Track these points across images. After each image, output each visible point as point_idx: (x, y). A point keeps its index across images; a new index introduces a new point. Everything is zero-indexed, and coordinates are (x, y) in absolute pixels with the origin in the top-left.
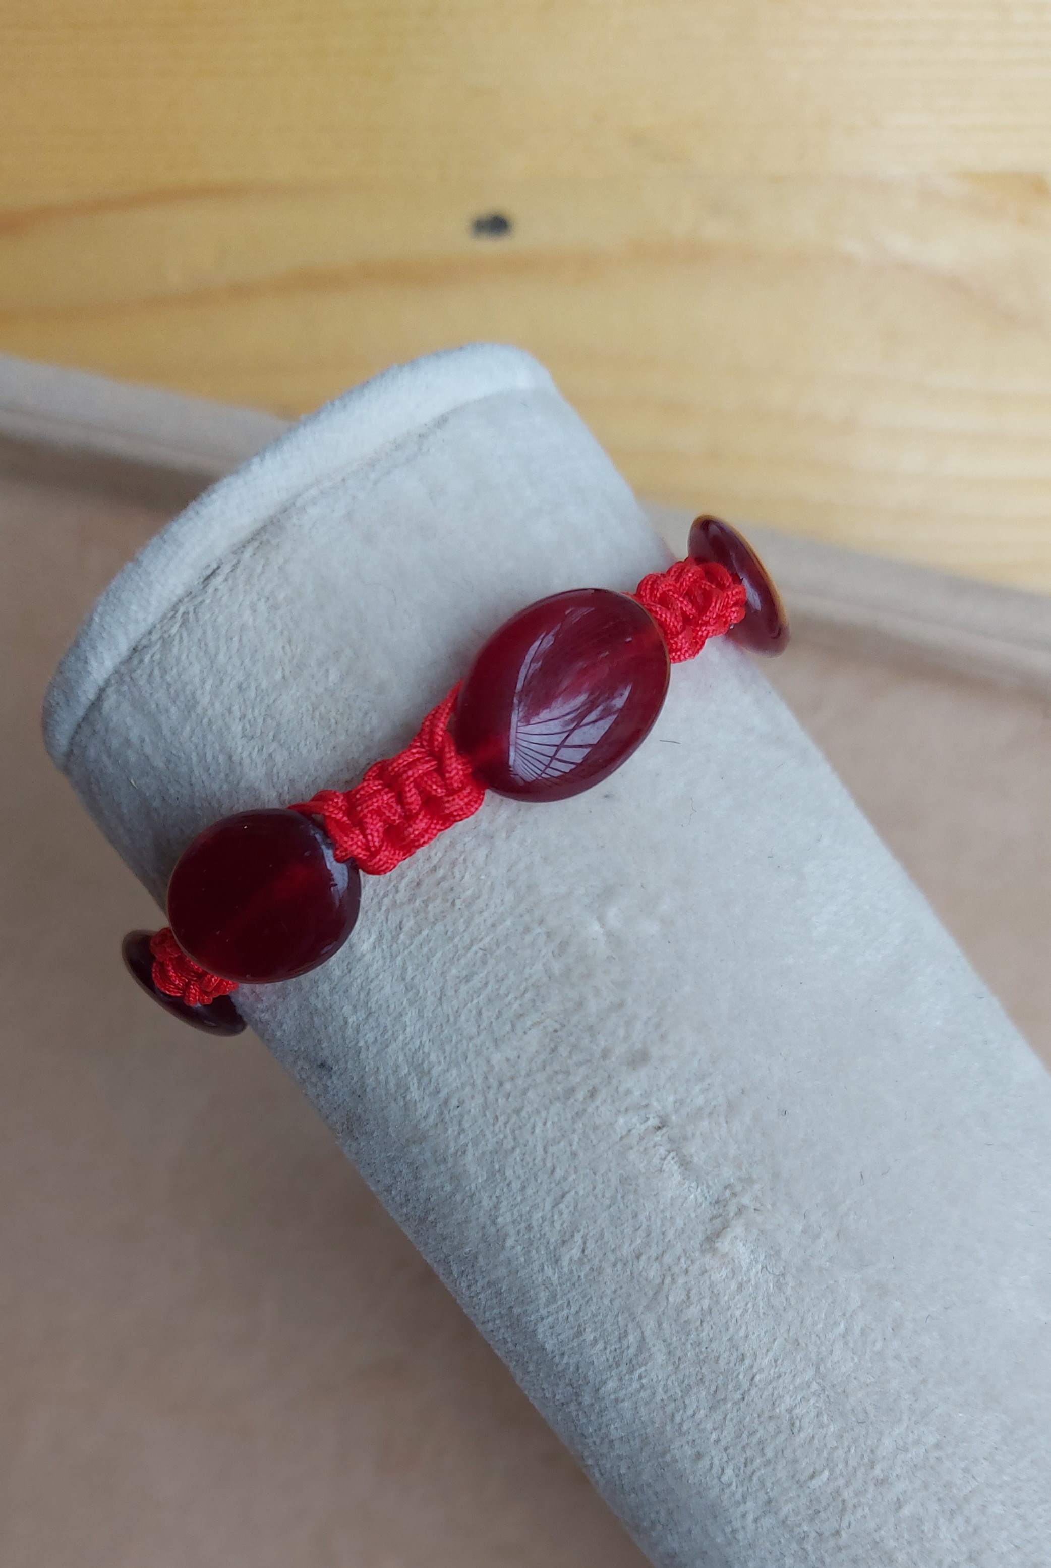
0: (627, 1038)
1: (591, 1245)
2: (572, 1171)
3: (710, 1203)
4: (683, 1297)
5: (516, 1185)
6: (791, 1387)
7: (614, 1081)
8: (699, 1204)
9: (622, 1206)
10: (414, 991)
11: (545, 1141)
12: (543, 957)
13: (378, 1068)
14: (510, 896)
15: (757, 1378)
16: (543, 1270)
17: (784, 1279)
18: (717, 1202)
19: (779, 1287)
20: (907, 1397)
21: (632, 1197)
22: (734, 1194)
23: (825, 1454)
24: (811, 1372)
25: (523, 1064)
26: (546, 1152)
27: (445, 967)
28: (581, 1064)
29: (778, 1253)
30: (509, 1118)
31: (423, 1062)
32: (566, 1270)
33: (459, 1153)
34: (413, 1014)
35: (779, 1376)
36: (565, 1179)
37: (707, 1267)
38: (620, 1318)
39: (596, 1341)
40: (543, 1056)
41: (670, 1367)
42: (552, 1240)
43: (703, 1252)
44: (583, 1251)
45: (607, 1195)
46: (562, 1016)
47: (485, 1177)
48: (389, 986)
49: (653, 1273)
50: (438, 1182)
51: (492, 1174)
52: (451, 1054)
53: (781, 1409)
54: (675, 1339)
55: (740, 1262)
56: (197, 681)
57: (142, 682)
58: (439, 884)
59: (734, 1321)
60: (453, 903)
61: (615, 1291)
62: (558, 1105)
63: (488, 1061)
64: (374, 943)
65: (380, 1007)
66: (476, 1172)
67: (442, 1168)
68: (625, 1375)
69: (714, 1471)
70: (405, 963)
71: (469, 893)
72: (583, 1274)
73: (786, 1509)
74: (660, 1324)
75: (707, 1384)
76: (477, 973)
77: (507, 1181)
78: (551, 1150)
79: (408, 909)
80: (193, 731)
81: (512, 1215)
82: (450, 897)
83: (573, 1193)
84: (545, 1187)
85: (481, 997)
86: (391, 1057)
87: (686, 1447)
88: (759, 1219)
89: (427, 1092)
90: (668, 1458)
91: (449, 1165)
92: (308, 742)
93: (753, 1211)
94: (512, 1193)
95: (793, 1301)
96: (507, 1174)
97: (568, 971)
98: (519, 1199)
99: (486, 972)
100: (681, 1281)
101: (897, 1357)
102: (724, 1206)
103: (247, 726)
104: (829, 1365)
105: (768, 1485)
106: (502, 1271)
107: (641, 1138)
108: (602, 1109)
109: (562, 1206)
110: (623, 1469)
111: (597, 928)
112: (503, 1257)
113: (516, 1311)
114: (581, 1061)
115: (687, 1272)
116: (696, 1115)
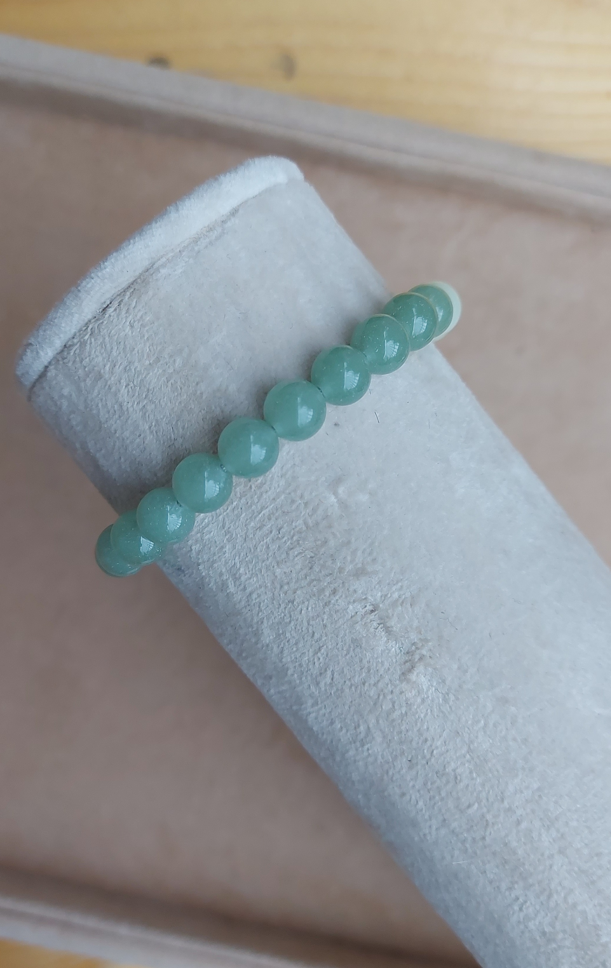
0: (352, 561)
1: (337, 676)
2: (324, 635)
3: (404, 653)
4: (391, 706)
5: (293, 641)
6: (455, 757)
7: (346, 585)
8: (397, 654)
9: (353, 655)
10: (230, 534)
11: (308, 618)
12: (303, 516)
13: (210, 574)
14: (282, 483)
15: (435, 752)
16: (310, 687)
17: (448, 696)
18: (408, 653)
19: (445, 700)
20: (520, 761)
21: (359, 650)
22: (417, 648)
23: (475, 794)
24: (465, 749)
25: (294, 575)
26: (309, 624)
27: (247, 522)
29: (444, 681)
30: (287, 605)
31: (236, 573)
32: (323, 689)
33: (260, 623)
34: (230, 547)
35: (447, 751)
36: (320, 639)
37: (404, 690)
38: (355, 717)
39: (341, 729)
40: (305, 571)
41: (385, 745)
42: (315, 673)
44: (332, 679)
45: (345, 649)
46: (315, 549)
47: (275, 636)
49: (373, 692)
50: (248, 637)
51: (278, 635)
52: (252, 569)
53: (449, 770)
54: (387, 729)
55: (422, 687)
56: (101, 365)
57: (70, 364)
59: (420, 720)
60: (251, 487)
61: (351, 702)
62: (314, 598)
63: (274, 574)
65: (211, 542)
66: (269, 634)
67: (250, 629)
68: (359, 748)
69: (412, 802)
72: (333, 691)
73: (455, 825)
74: (378, 721)
75: (406, 755)
76: (264, 525)
77: (287, 639)
78: (311, 623)
80: (99, 391)
81: (291, 658)
83: (325, 647)
84: (309, 644)
85: (268, 539)
86: (218, 569)
87: (396, 788)
88: (432, 662)
89: (239, 588)
90: (386, 794)
91: (254, 629)
92: (165, 399)
93: (429, 658)
94: (290, 646)
95: (453, 709)
96: (287, 635)
97: (317, 524)
98: (295, 649)
99: (270, 525)
100: (389, 697)
101: (515, 739)
102: (412, 655)
103: (130, 389)
104: (476, 745)
105: (443, 811)
106: (286, 687)
107: (363, 618)
108: (339, 601)
109: (319, 654)
110: (360, 796)
111: (333, 499)
112: (286, 679)
113: (295, 708)
114: (327, 574)
115: (392, 692)
116: (394, 604)
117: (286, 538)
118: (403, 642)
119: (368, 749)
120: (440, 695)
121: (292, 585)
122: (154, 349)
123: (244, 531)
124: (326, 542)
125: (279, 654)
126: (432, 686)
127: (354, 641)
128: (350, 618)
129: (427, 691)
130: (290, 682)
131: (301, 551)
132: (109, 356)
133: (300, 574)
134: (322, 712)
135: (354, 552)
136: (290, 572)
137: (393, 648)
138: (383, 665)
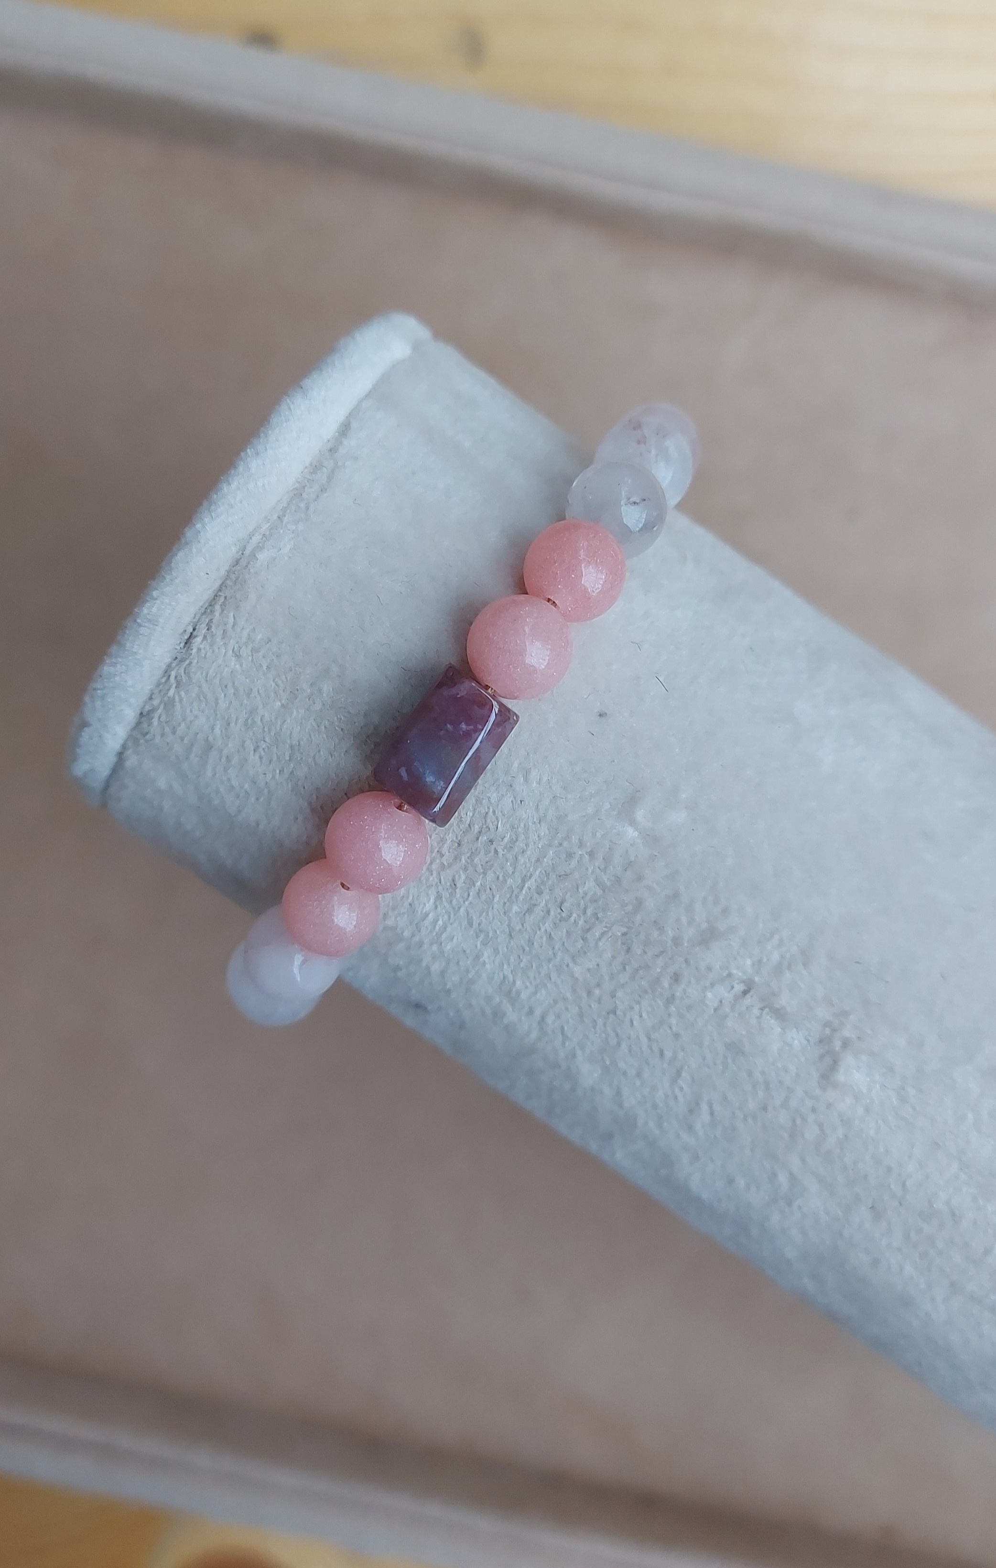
0: (691, 922)
2: (678, 1050)
3: (814, 1044)
4: (817, 1132)
5: (631, 1073)
6: (941, 1183)
7: (691, 962)
8: (804, 1048)
9: (735, 1069)
10: (483, 933)
11: (645, 1031)
12: (592, 873)
13: (470, 1003)
16: (678, 1137)
17: (904, 1090)
18: (821, 1041)
19: (901, 1099)
21: (741, 1059)
22: (834, 1030)
24: (954, 1165)
25: (603, 970)
27: (506, 907)
28: (656, 956)
30: (606, 1018)
31: (511, 990)
32: (701, 1133)
33: (569, 1059)
34: (489, 952)
35: (927, 1177)
36: (675, 1058)
37: (831, 1101)
38: (764, 1162)
39: (748, 1186)
40: (619, 959)
41: (825, 1194)
42: (680, 1112)
43: (823, 1088)
44: (712, 1114)
45: (717, 1062)
47: (600, 1072)
48: (459, 934)
51: (605, 1069)
53: (938, 1204)
54: (821, 1169)
55: (858, 1088)
56: (206, 729)
57: (157, 740)
59: (870, 1140)
61: (752, 1142)
62: (648, 997)
64: (434, 903)
65: (456, 953)
66: (589, 1071)
68: (785, 1208)
69: (893, 1270)
70: (468, 912)
72: (717, 1133)
73: (971, 1286)
75: (863, 1200)
76: (534, 905)
77: (622, 1071)
79: (456, 867)
81: (636, 1098)
82: (491, 847)
83: (686, 1068)
84: (659, 1069)
86: (479, 992)
87: (861, 1255)
88: (863, 1045)
89: (522, 1013)
90: (847, 1267)
91: (563, 1069)
93: (856, 1040)
94: (629, 1081)
95: (918, 1109)
96: (619, 1066)
99: (543, 902)
102: (828, 1043)
103: (263, 753)
104: (969, 1156)
105: (947, 1270)
108: (689, 990)
111: (631, 833)
114: (656, 954)
117: (575, 915)
118: (808, 1026)
119: (800, 1207)
120: (891, 1092)
121: (605, 985)
122: (282, 681)
123: (505, 922)
124: (639, 904)
125: (614, 1097)
126: (874, 1082)
127: (729, 1046)
128: (713, 1011)
129: (870, 1091)
130: (643, 1137)
131: (605, 929)
132: (215, 711)
133: (613, 965)
134: (709, 1168)
135: (689, 908)
136: (595, 967)
137: (794, 1040)
138: (786, 1070)
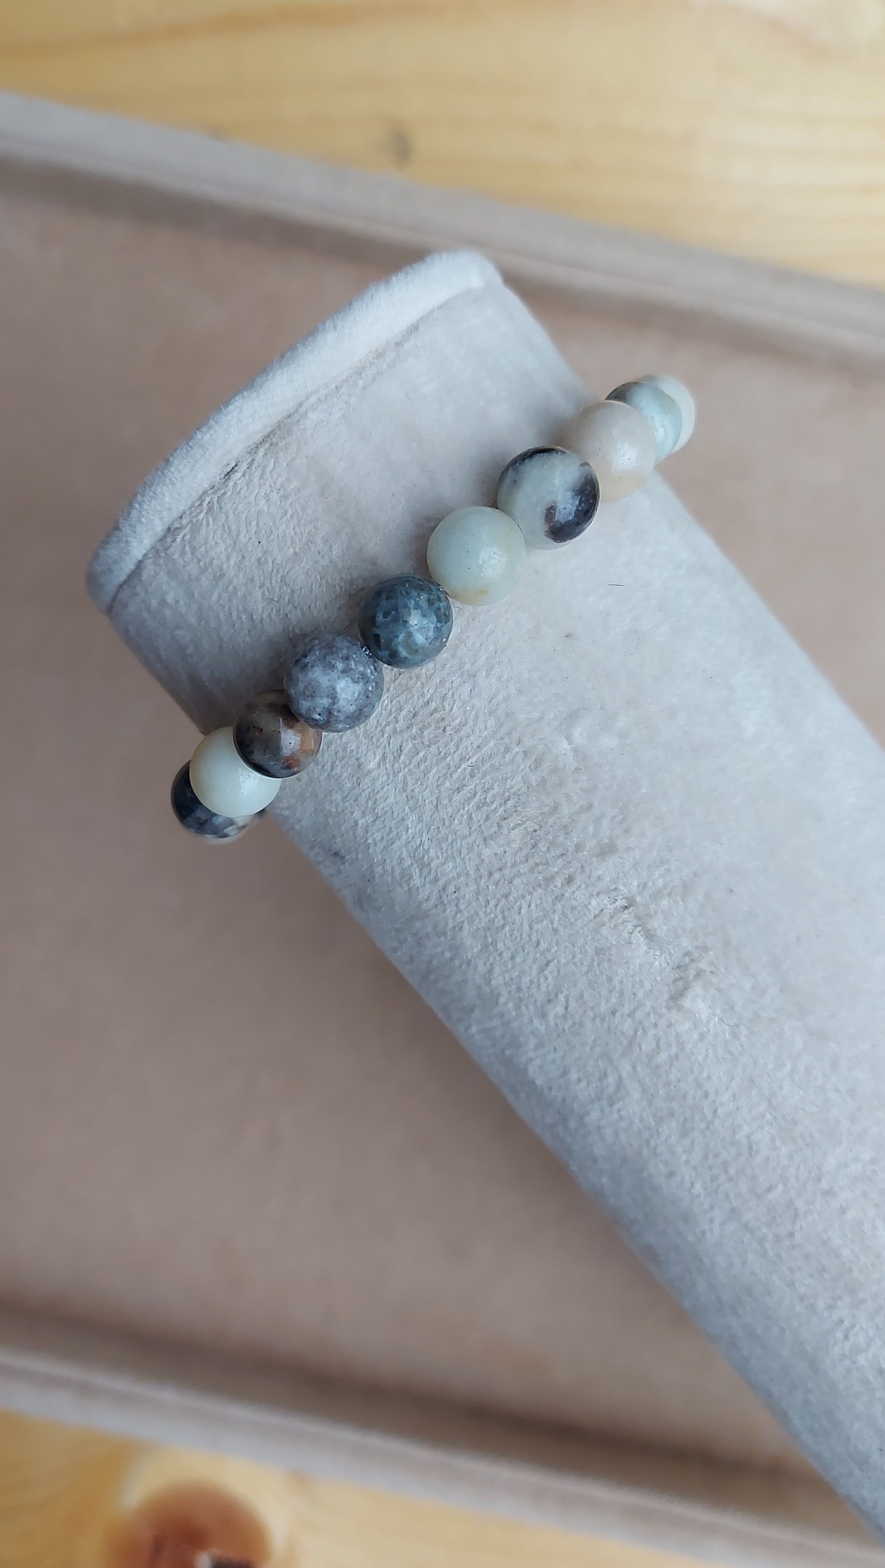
1: (572, 1004)
5: (507, 955)
7: (587, 870)
10: (414, 800)
11: (530, 920)
12: (522, 771)
13: (385, 860)
14: (491, 722)
15: (719, 1111)
16: (532, 1021)
18: (678, 967)
19: (735, 1035)
20: (845, 1121)
21: (606, 965)
22: (693, 961)
23: (778, 1171)
25: (509, 858)
26: (531, 929)
27: (440, 781)
28: (559, 857)
29: (732, 1008)
30: (499, 901)
31: (423, 857)
33: (457, 929)
34: (414, 818)
36: (549, 950)
37: (673, 1021)
39: (579, 1080)
40: (525, 851)
42: (539, 999)
43: (669, 1008)
44: (566, 1008)
45: (585, 963)
46: (540, 819)
47: (480, 948)
48: (393, 796)
49: (627, 1026)
50: (438, 950)
51: (485, 946)
52: (447, 850)
56: (223, 557)
57: (176, 556)
58: (432, 715)
60: (444, 730)
61: (595, 1041)
62: (540, 890)
63: (479, 856)
64: (379, 762)
65: (386, 813)
66: (472, 944)
67: (442, 939)
70: (405, 778)
71: (457, 721)
74: (634, 1068)
77: (499, 952)
78: (536, 927)
79: (406, 735)
80: (220, 596)
81: (504, 978)
82: (442, 725)
83: (556, 961)
84: (532, 957)
86: (396, 851)
88: (714, 980)
89: (428, 879)
91: (449, 938)
94: (503, 961)
96: (498, 946)
97: (543, 782)
98: (510, 966)
100: (651, 1032)
101: (835, 1089)
103: (267, 592)
106: (496, 1022)
107: (612, 917)
108: (577, 893)
109: (546, 972)
110: (604, 1180)
111: (565, 745)
112: (496, 1011)
113: (508, 1052)
114: (558, 854)
115: (656, 1025)
116: (657, 896)
117: (496, 803)
118: (672, 951)
120: (727, 1027)
121: (507, 872)
122: (301, 531)
123: (435, 795)
124: (555, 808)
125: (485, 974)
126: (714, 1015)
127: (598, 951)
128: (592, 918)
129: (708, 1021)
130: (502, 1015)
131: (519, 821)
132: (235, 542)
133: (518, 855)
134: (550, 1057)
135: (598, 820)
136: (503, 853)
137: (656, 961)
138: (641, 985)
